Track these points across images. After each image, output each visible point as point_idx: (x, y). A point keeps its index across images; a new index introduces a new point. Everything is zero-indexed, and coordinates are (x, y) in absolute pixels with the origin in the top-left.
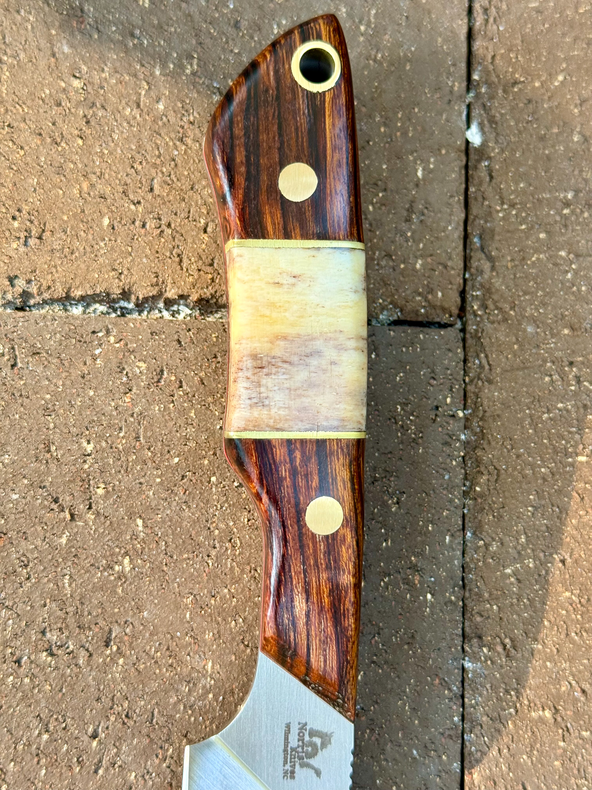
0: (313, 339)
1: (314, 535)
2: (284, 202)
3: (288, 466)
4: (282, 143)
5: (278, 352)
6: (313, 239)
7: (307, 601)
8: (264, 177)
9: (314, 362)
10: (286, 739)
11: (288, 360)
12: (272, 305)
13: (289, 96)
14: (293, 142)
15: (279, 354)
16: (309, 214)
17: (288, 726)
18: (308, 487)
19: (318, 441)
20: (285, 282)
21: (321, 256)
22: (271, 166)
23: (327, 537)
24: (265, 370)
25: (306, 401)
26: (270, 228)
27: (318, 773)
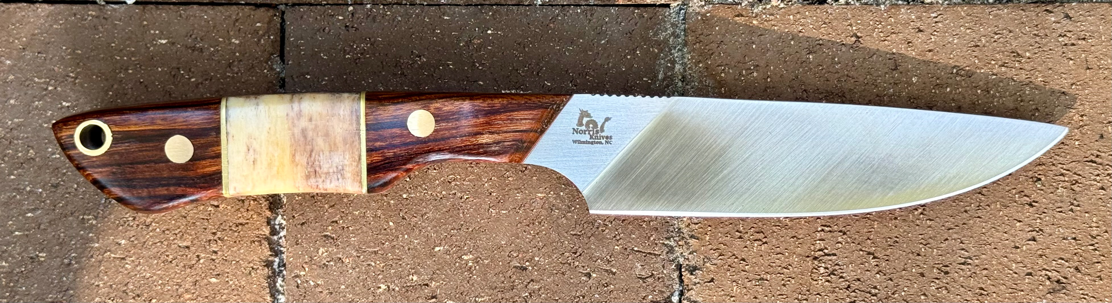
0: (293, 135)
1: (435, 131)
2: (194, 159)
3: (386, 151)
4: (151, 161)
5: (304, 161)
6: (220, 137)
7: (483, 134)
8: (177, 174)
9: (310, 134)
10: (584, 142)
11: (309, 153)
12: (270, 165)
13: (117, 157)
14: (150, 154)
15: (306, 160)
16: (202, 141)
17: (575, 142)
18: (401, 136)
19: (367, 130)
20: (253, 156)
21: (232, 131)
22: (169, 169)
23: (436, 121)
24: (317, 169)
25: (339, 140)
26: (214, 169)
27: (607, 119)
